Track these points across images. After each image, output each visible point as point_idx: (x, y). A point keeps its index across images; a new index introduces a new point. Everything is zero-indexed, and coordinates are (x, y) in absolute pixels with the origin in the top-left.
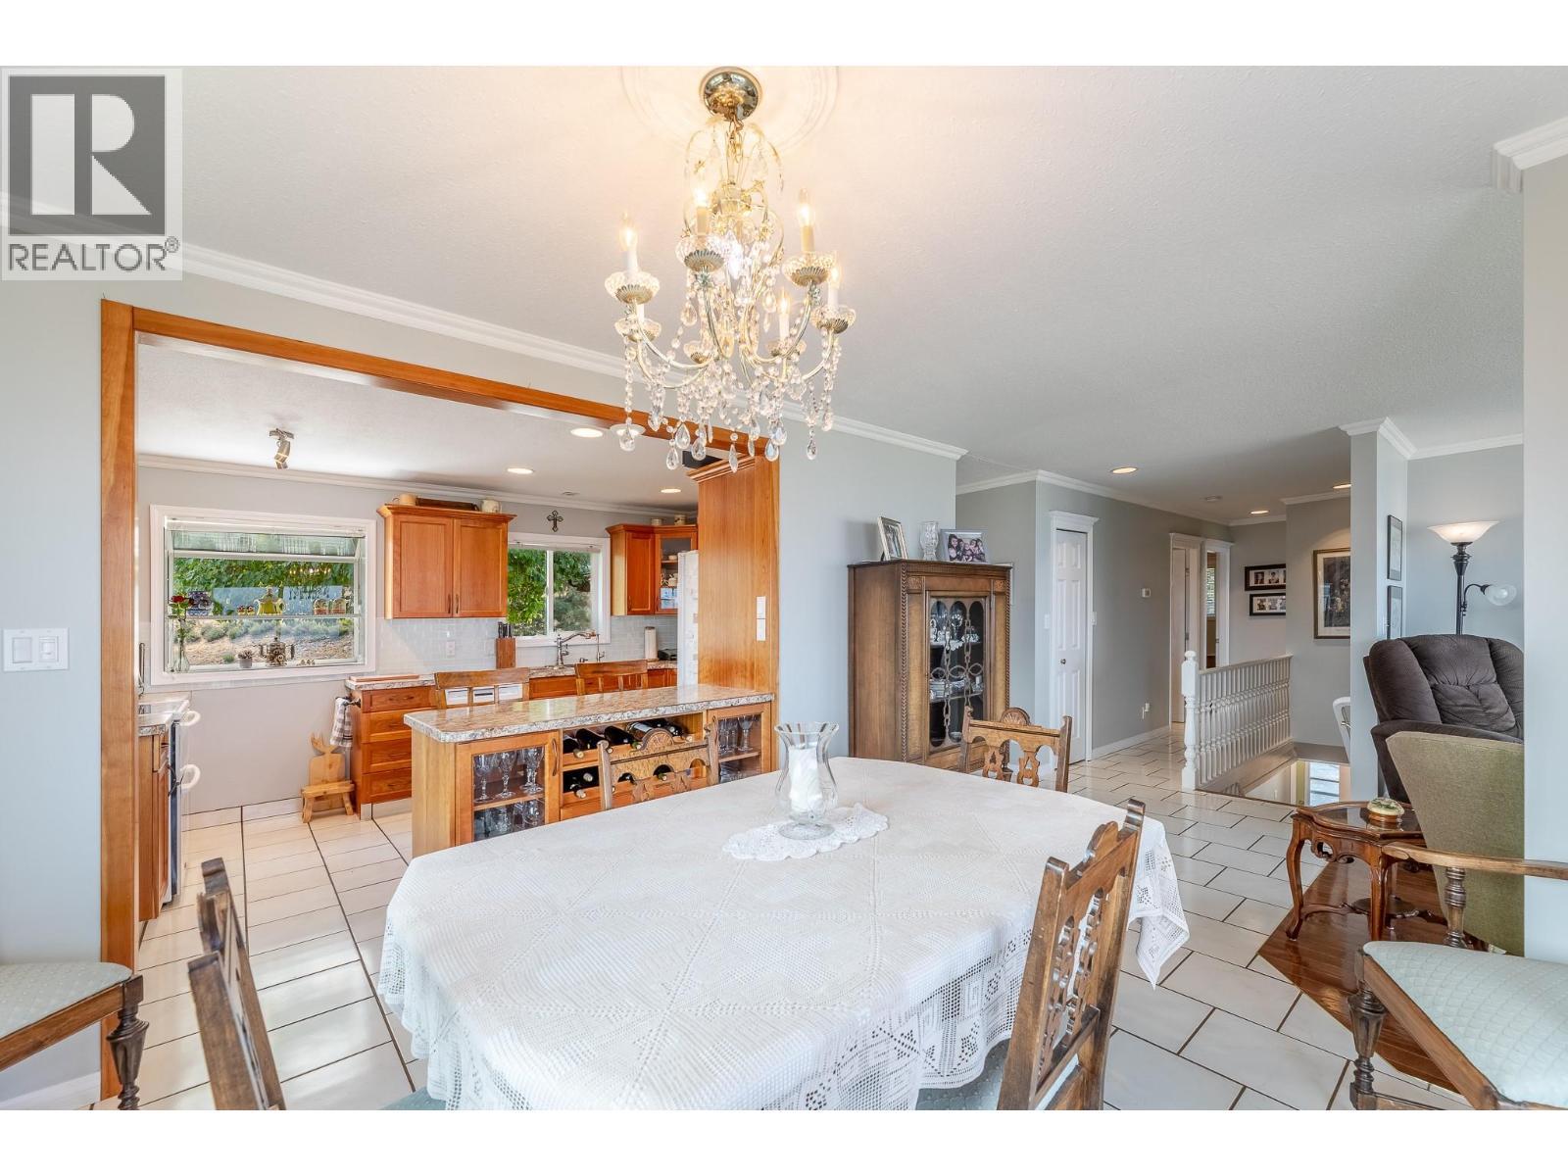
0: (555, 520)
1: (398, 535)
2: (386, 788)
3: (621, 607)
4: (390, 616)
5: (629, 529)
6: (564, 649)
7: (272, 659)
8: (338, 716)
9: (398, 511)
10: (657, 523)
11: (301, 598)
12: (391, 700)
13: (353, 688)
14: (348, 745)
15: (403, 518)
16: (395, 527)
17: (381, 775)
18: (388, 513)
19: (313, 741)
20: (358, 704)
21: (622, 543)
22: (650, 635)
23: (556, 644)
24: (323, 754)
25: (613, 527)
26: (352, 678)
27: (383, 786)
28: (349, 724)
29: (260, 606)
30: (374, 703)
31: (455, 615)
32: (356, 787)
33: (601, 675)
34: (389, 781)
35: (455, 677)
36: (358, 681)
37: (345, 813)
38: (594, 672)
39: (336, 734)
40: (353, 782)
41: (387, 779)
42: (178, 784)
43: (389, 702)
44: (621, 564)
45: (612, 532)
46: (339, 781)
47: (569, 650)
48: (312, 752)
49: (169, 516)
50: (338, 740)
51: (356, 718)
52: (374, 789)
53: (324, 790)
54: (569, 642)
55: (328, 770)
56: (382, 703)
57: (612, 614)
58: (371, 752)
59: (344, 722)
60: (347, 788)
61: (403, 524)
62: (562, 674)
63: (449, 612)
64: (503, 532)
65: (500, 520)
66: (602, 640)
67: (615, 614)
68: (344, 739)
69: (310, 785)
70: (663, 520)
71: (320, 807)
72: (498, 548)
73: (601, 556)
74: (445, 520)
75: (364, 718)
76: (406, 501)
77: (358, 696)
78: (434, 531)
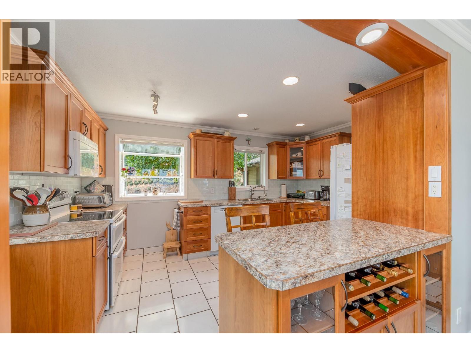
0: (249, 141)
1: (196, 145)
2: (192, 248)
3: (274, 176)
4: (193, 177)
5: (278, 143)
6: (252, 192)
7: (154, 192)
8: (175, 217)
9: (196, 135)
10: (287, 141)
11: (164, 172)
12: (194, 211)
13: (181, 206)
14: (179, 228)
15: (197, 138)
16: (195, 141)
17: (190, 242)
18: (192, 136)
19: (167, 224)
20: (182, 212)
21: (275, 150)
22: (284, 187)
23: (249, 190)
24: (170, 230)
25: (269, 144)
26: (180, 201)
27: (191, 247)
28: (179, 220)
29: (150, 173)
30: (188, 213)
31: (216, 177)
32: (181, 245)
33: (301, 210)
34: (194, 245)
35: (234, 210)
36: (182, 203)
37: (177, 254)
38: (298, 209)
39: (175, 224)
40: (180, 243)
41: (193, 244)
42: (112, 253)
43: (193, 212)
44: (274, 158)
45: (269, 146)
46: (175, 241)
47: (254, 192)
48: (167, 229)
49: (121, 138)
50: (175, 226)
51: (181, 217)
52: (188, 248)
53: (170, 246)
54: (254, 189)
55: (172, 236)
56: (191, 213)
57: (269, 179)
58: (187, 232)
59: (177, 219)
60: (178, 246)
61: (198, 141)
62: (256, 203)
63: (214, 176)
64: (232, 144)
65: (231, 139)
66: (266, 189)
67: (271, 178)
68: (177, 226)
69: (166, 242)
70: (289, 140)
71: (169, 252)
72: (230, 151)
73: (264, 155)
74: (212, 139)
75: (184, 218)
76: (198, 132)
77: (182, 210)
78: (208, 144)
